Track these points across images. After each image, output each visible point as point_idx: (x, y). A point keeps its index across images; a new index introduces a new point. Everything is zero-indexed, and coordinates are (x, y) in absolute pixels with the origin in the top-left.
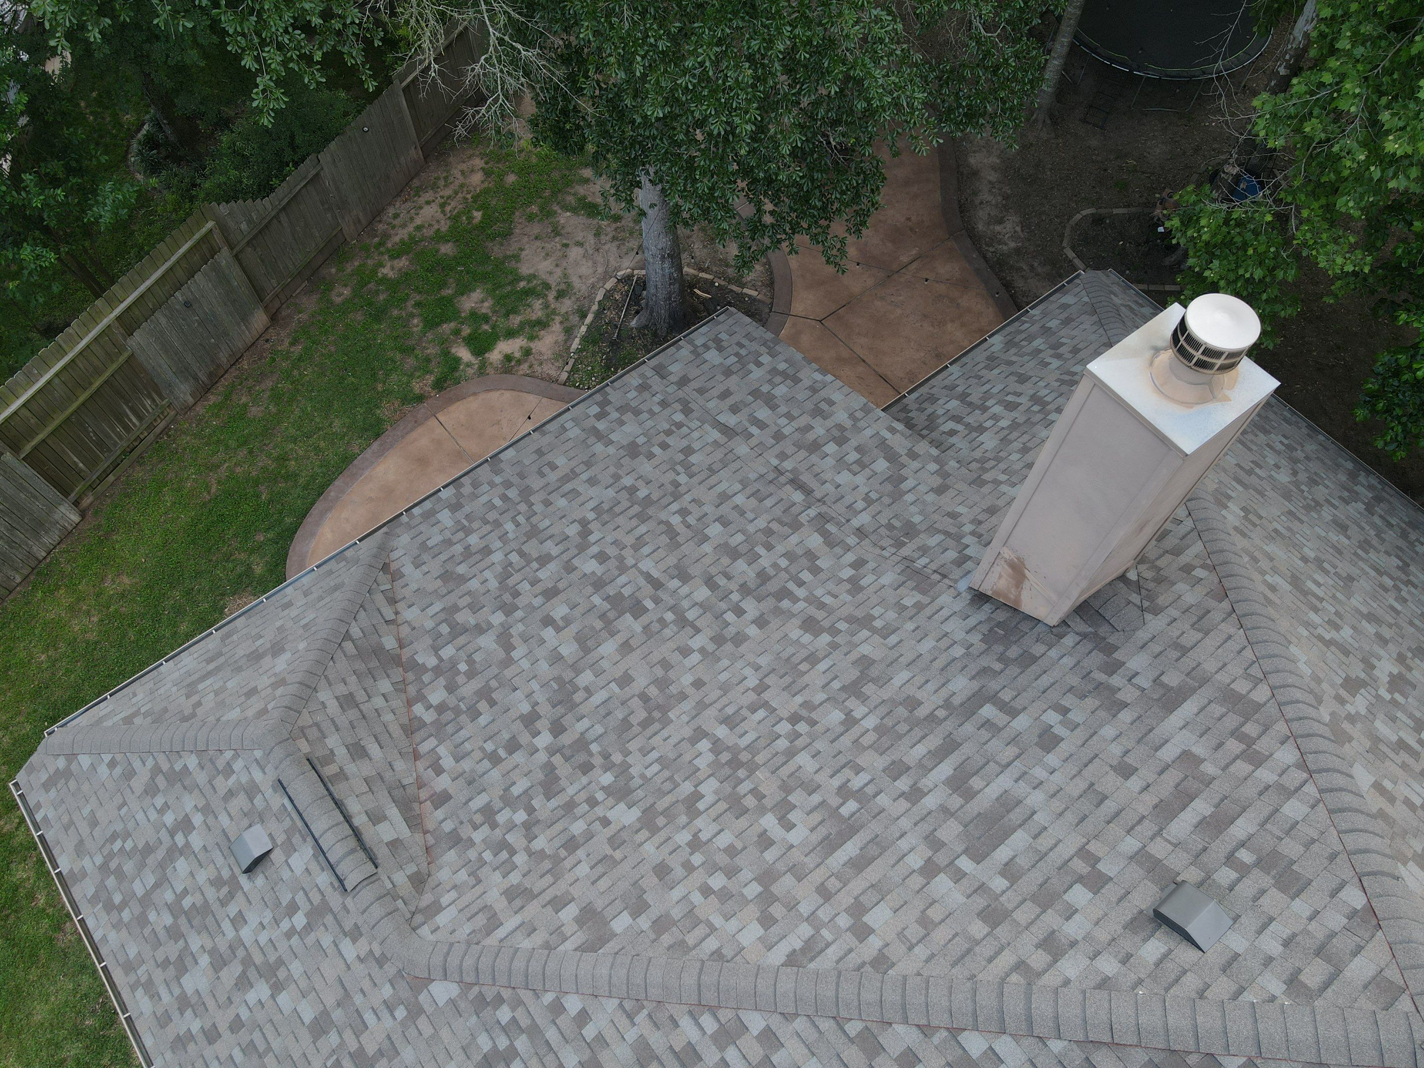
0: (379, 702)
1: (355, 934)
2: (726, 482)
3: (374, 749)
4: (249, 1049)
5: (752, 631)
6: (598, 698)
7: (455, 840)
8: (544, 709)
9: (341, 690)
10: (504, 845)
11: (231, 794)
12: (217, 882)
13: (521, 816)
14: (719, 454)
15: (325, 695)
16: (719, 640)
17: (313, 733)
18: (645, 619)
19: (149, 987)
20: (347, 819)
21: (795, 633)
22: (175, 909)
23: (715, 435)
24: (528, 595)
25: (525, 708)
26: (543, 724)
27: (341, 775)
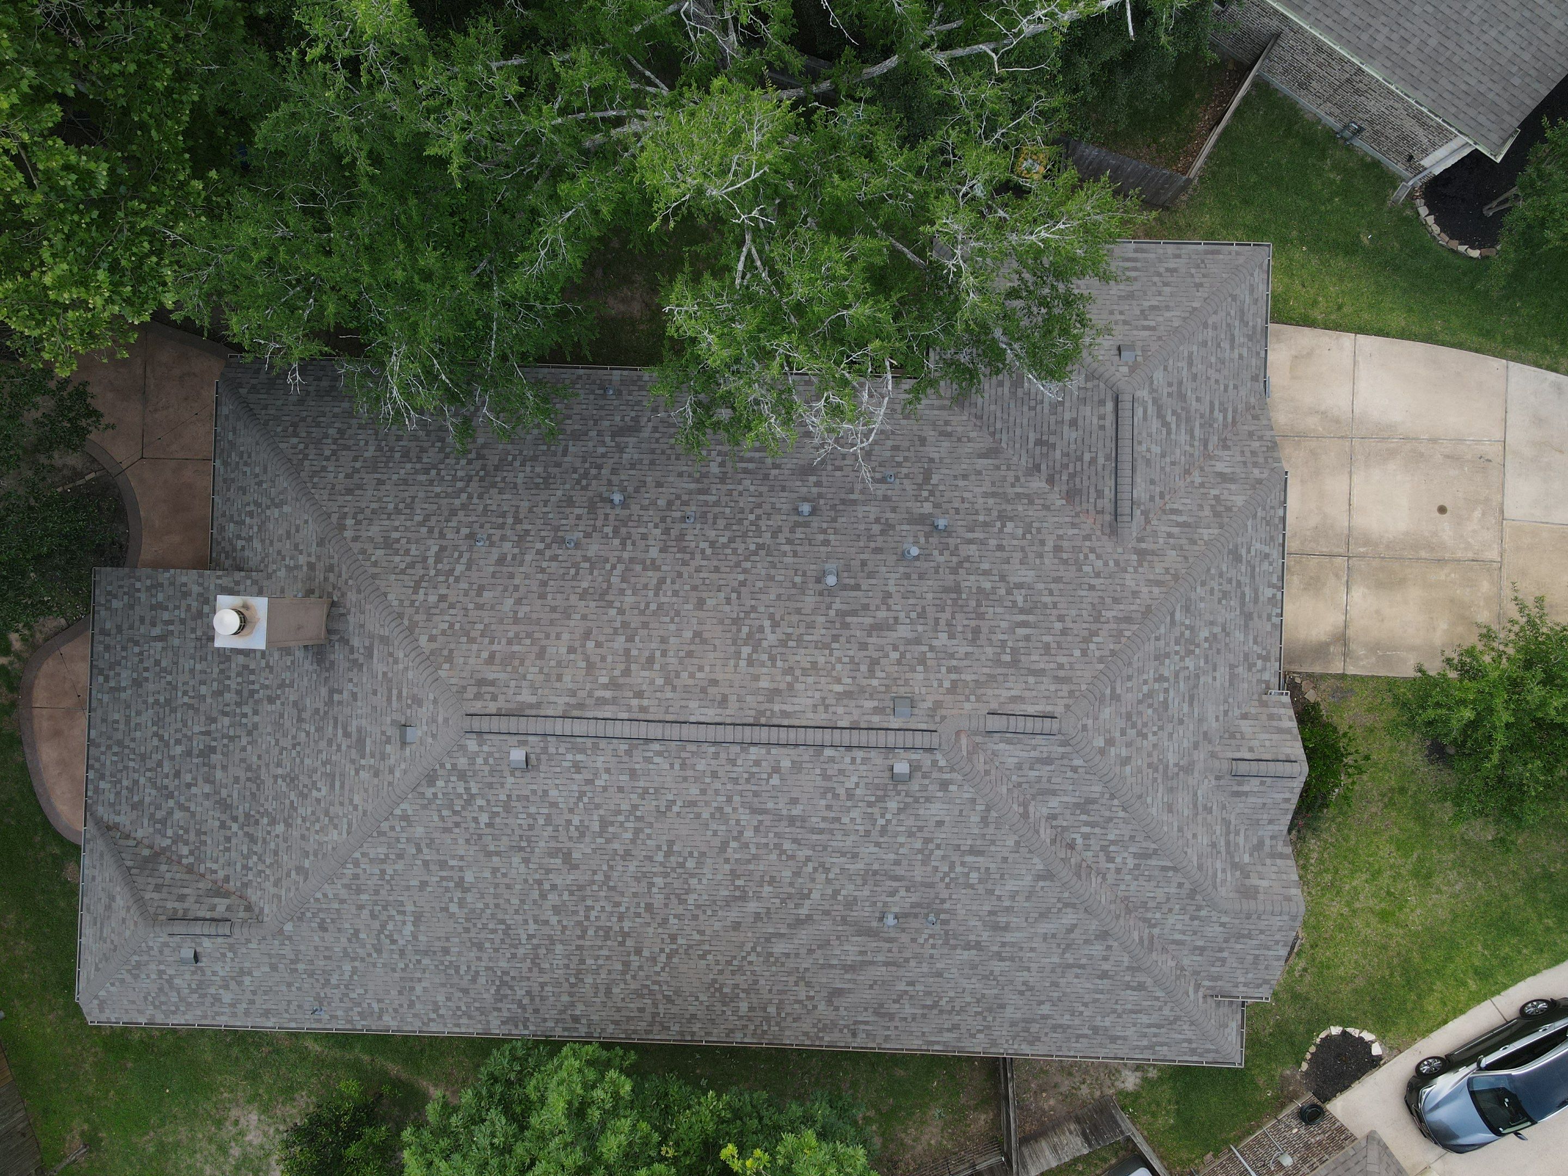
0: (168, 875)
1: (248, 941)
2: (187, 664)
3: (186, 891)
4: (266, 993)
5: (256, 719)
6: (235, 795)
7: (245, 885)
8: (224, 817)
9: (151, 887)
10: (261, 872)
11: (161, 952)
12: (194, 973)
13: (255, 858)
14: (170, 654)
15: (147, 896)
16: (250, 733)
17: (160, 911)
18: (219, 750)
19: (217, 1014)
20: (205, 919)
21: (269, 708)
22: (193, 991)
23: (159, 645)
24: (171, 783)
25: (217, 823)
26: (229, 823)
27: (186, 911)
